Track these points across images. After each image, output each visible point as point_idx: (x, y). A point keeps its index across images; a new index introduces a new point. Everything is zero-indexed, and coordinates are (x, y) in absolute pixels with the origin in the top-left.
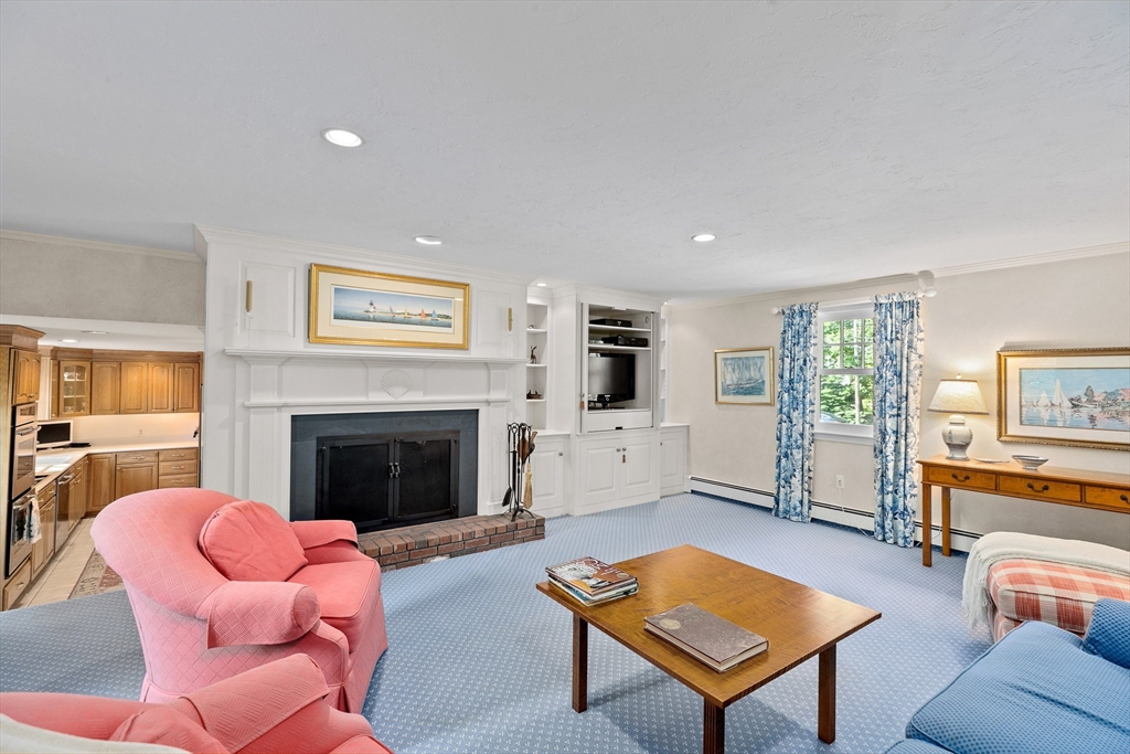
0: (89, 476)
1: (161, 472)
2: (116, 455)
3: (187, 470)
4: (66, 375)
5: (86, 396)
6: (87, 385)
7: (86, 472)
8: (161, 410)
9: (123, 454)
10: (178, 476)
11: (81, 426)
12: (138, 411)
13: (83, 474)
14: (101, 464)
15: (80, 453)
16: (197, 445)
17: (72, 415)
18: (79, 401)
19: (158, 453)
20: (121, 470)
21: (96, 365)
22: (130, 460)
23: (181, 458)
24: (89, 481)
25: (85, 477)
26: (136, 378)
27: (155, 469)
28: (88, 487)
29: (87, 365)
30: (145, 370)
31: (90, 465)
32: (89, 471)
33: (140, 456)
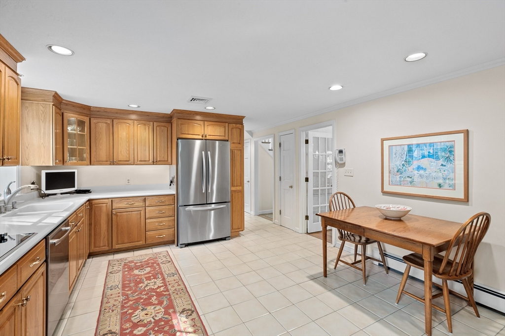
0: (90, 219)
1: (147, 216)
2: (112, 200)
3: (167, 214)
4: (69, 128)
5: (86, 148)
6: (87, 138)
7: (87, 217)
8: (144, 162)
9: (117, 200)
10: (160, 220)
11: (85, 174)
12: (126, 162)
13: (85, 219)
14: (100, 208)
15: (82, 199)
16: (174, 192)
17: (75, 164)
18: (81, 152)
19: (145, 199)
20: (116, 214)
21: (93, 121)
22: (123, 205)
23: (162, 204)
24: (90, 224)
25: (87, 222)
26: (125, 134)
27: (143, 213)
28: (90, 230)
29: (86, 119)
30: (132, 127)
31: (91, 209)
32: (90, 215)
33: (131, 201)
